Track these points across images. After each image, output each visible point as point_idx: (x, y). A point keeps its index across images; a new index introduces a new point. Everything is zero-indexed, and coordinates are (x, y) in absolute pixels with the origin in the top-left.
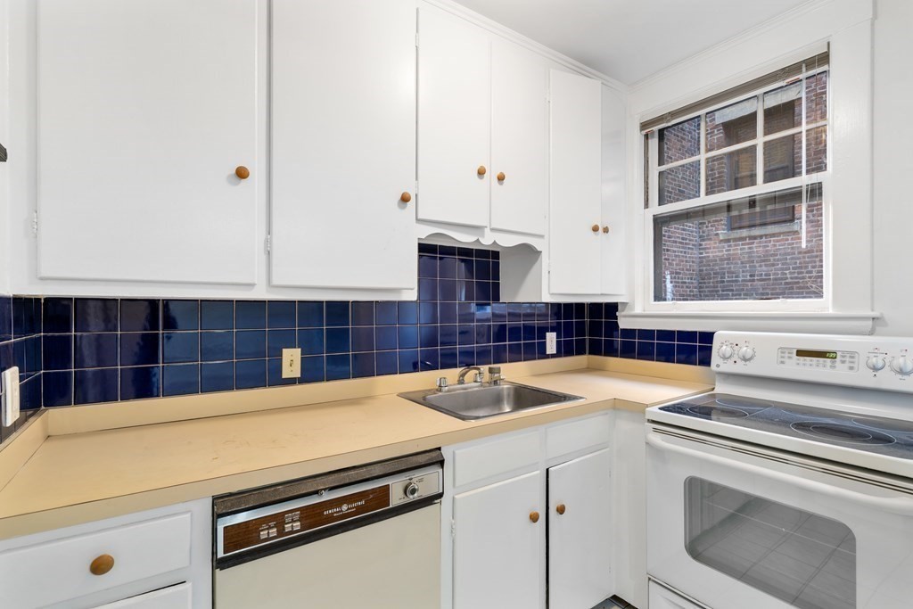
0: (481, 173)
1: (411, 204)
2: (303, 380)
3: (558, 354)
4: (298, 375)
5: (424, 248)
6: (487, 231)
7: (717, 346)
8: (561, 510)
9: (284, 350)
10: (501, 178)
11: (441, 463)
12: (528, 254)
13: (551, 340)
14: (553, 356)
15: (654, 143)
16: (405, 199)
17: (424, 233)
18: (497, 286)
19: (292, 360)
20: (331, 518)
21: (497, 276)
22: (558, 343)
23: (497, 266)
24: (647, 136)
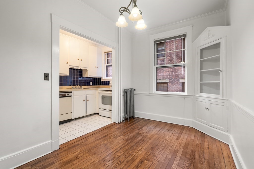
0: (78, 59)
1: (68, 64)
3: (93, 85)
5: (70, 69)
6: (79, 67)
7: (110, 83)
8: (88, 100)
10: (81, 60)
11: (72, 92)
12: (86, 70)
13: (91, 83)
14: (92, 85)
15: (106, 55)
16: (67, 63)
17: (70, 67)
18: (82, 75)
21: (82, 73)
22: (93, 84)
23: (82, 72)
24: (105, 54)
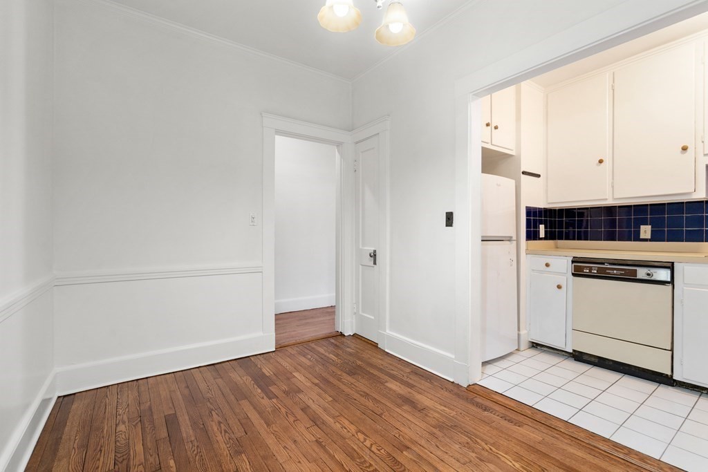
2: (651, 240)
4: (650, 238)
9: (641, 226)
11: (670, 268)
19: (646, 231)
20: (609, 273)
